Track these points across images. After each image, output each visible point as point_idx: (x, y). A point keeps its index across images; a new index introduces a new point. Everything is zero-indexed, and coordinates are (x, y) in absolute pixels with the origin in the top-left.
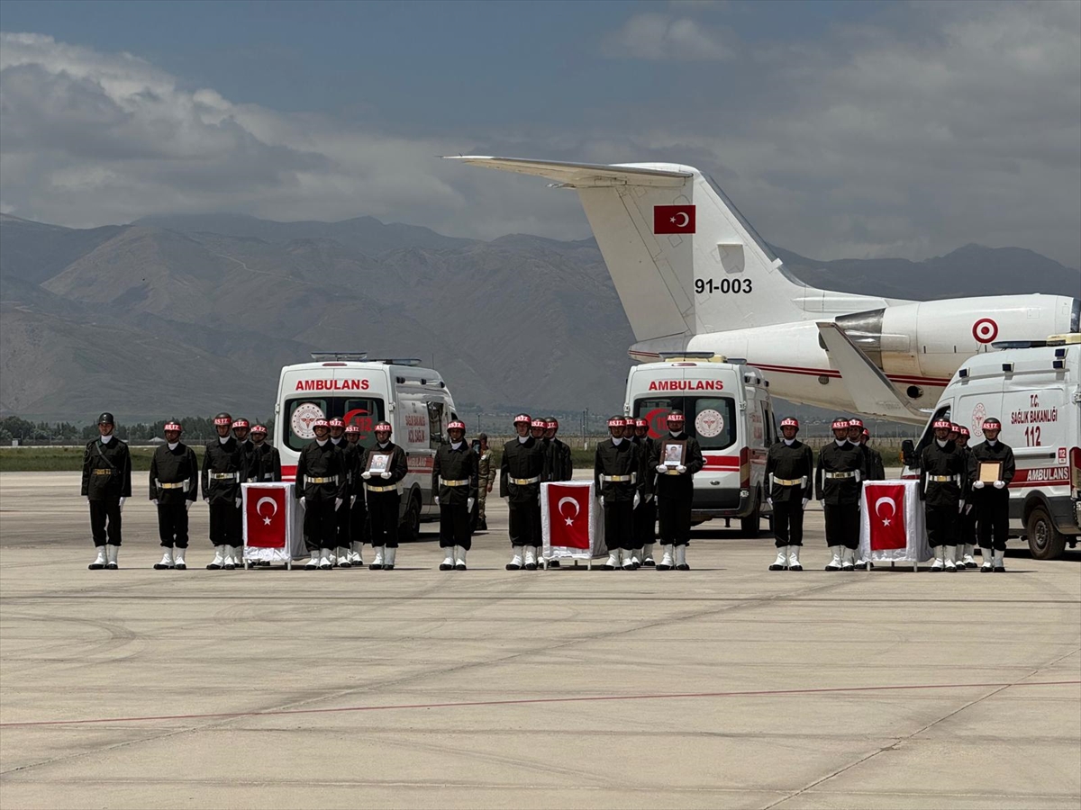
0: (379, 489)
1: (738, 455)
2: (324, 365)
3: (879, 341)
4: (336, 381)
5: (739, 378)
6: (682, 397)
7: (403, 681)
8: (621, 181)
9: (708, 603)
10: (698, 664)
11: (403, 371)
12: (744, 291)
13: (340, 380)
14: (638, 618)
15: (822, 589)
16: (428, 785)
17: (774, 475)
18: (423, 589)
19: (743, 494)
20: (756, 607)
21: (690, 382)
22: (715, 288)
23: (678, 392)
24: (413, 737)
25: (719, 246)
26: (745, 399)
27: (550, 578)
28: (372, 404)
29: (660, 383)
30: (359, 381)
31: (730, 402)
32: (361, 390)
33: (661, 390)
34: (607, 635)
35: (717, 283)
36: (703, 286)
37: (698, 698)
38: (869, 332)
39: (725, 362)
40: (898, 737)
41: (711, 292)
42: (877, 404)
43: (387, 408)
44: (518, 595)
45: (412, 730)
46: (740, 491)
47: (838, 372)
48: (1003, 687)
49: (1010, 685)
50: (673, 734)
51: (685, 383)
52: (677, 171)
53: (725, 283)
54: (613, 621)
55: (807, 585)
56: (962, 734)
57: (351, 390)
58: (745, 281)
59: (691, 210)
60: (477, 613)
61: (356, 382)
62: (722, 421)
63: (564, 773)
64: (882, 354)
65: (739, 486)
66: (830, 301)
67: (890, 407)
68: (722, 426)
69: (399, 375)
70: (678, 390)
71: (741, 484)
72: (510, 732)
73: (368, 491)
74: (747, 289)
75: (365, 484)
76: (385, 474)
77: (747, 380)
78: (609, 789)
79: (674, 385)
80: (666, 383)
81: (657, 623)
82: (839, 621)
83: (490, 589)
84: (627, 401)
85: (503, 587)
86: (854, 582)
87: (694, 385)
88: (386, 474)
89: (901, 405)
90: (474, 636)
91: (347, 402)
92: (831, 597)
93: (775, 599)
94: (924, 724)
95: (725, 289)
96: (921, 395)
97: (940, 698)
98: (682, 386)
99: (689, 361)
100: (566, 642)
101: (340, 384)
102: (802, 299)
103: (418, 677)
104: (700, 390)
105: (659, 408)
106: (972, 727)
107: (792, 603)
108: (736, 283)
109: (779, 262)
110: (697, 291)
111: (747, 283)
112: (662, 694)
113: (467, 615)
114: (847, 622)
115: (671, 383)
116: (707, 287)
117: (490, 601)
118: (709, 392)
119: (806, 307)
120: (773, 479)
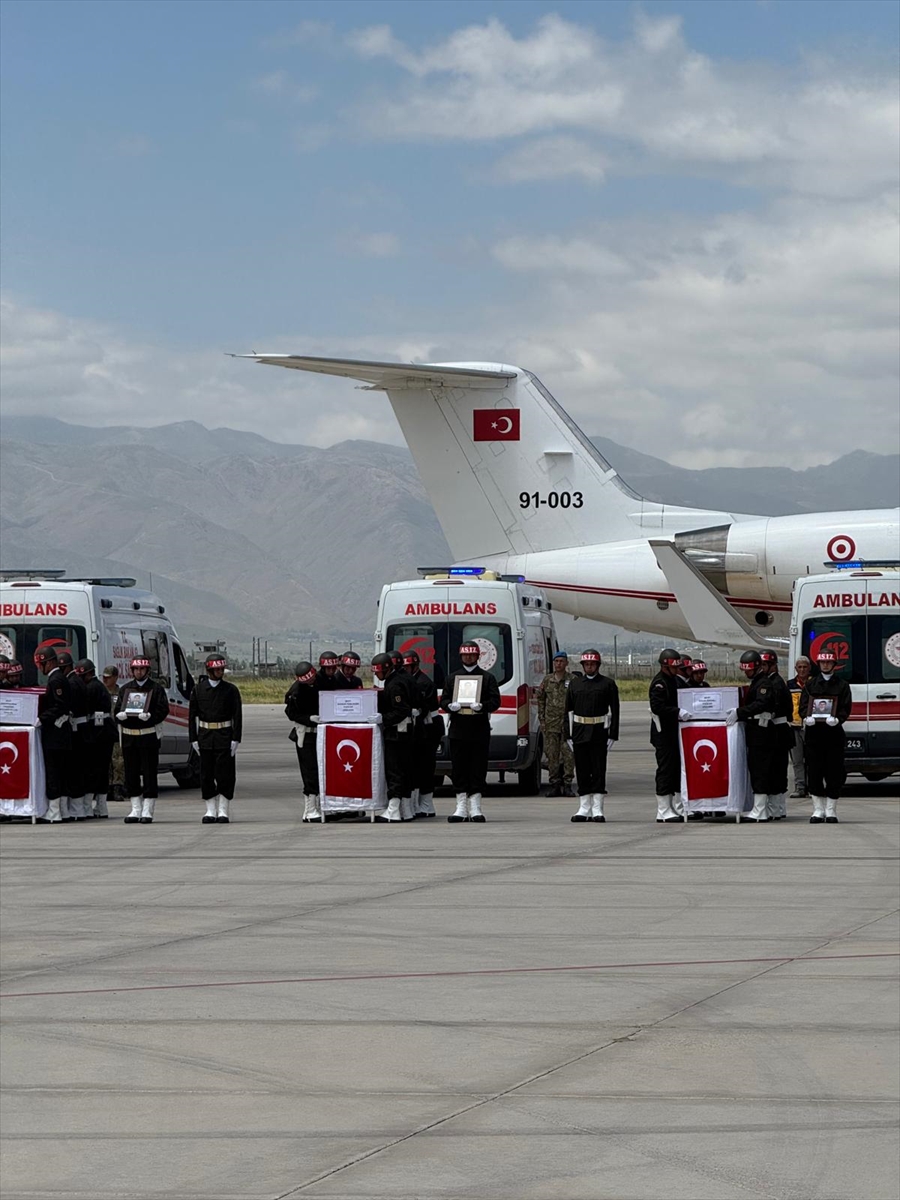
0: (136, 732)
1: (515, 694)
2: (14, 586)
3: (723, 561)
4: (27, 606)
5: (516, 599)
6: (445, 624)
7: (102, 960)
8: (437, 382)
9: (489, 861)
10: (448, 936)
11: (111, 593)
12: (574, 505)
13: (33, 604)
14: (405, 880)
15: (625, 844)
16: (70, 1090)
17: (574, 713)
18: (175, 846)
19: (522, 742)
20: (542, 865)
21: (455, 605)
22: (542, 502)
23: (441, 618)
24: (80, 1029)
25: (546, 454)
26: (522, 626)
27: (325, 833)
28: (72, 633)
29: (419, 605)
30: (55, 605)
31: (505, 631)
32: (57, 616)
33: (421, 615)
34: (358, 900)
35: (543, 497)
36: (528, 500)
37: (429, 978)
38: (712, 550)
39: (499, 579)
40: (640, 1025)
41: (537, 506)
42: (717, 632)
43: (89, 637)
44: (280, 854)
45: (84, 1021)
46: (517, 738)
47: (673, 595)
48: (783, 962)
49: (792, 960)
50: (383, 1023)
51: (449, 605)
52: (498, 370)
53: (553, 496)
54: (374, 884)
55: (612, 839)
56: (713, 1021)
57: (45, 617)
58: (575, 495)
59: (515, 415)
60: (222, 875)
61: (52, 607)
62: (495, 652)
63: (236, 1073)
64: (727, 575)
65: (515, 733)
66: (670, 517)
67: (731, 635)
68: (495, 658)
69: (105, 598)
70: (441, 614)
71: (519, 730)
72: (198, 1021)
73: (123, 734)
74: (578, 503)
75: (119, 726)
76: (142, 714)
77: (525, 601)
78: (278, 1093)
79: (436, 608)
80: (427, 605)
81: (421, 887)
82: (627, 883)
83: (253, 846)
84: (379, 629)
85: (267, 844)
86: (664, 835)
87: (461, 608)
88: (145, 715)
89: (743, 633)
90: (206, 904)
91: (41, 631)
92: (631, 854)
93: (567, 857)
94: (675, 1009)
95: (553, 503)
96: (771, 622)
97: (707, 976)
98: (446, 610)
99: (453, 578)
100: (308, 910)
101: (32, 609)
102: (640, 514)
103: (121, 954)
104: (468, 614)
105: (419, 636)
106: (728, 1011)
107: (586, 861)
108: (566, 497)
109: (612, 473)
110: (522, 506)
111: (578, 496)
112: (393, 974)
113: (210, 877)
114: (638, 883)
115: (433, 605)
116: (533, 501)
117: (243, 861)
118: (479, 617)
119: (642, 523)
120: (574, 718)
